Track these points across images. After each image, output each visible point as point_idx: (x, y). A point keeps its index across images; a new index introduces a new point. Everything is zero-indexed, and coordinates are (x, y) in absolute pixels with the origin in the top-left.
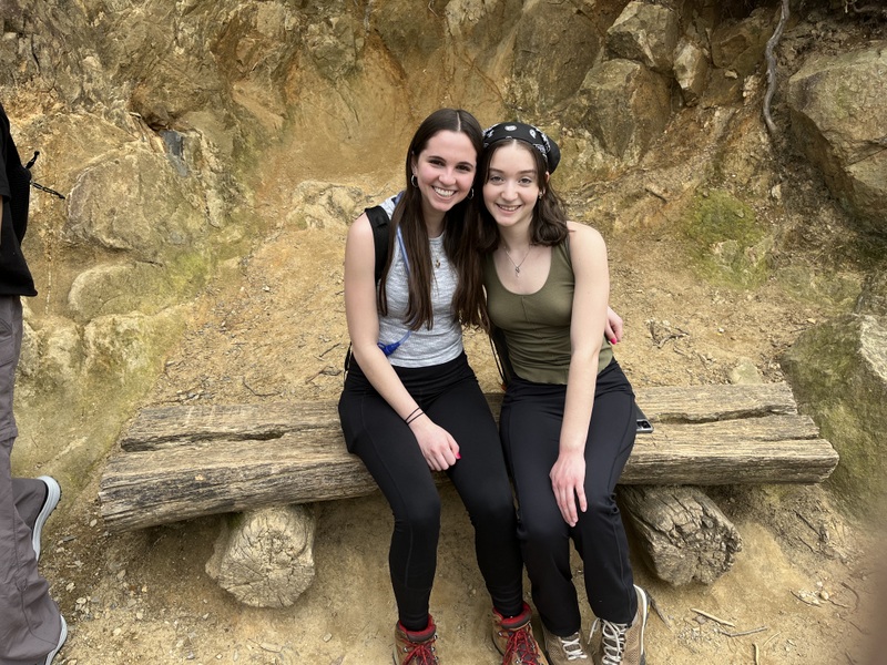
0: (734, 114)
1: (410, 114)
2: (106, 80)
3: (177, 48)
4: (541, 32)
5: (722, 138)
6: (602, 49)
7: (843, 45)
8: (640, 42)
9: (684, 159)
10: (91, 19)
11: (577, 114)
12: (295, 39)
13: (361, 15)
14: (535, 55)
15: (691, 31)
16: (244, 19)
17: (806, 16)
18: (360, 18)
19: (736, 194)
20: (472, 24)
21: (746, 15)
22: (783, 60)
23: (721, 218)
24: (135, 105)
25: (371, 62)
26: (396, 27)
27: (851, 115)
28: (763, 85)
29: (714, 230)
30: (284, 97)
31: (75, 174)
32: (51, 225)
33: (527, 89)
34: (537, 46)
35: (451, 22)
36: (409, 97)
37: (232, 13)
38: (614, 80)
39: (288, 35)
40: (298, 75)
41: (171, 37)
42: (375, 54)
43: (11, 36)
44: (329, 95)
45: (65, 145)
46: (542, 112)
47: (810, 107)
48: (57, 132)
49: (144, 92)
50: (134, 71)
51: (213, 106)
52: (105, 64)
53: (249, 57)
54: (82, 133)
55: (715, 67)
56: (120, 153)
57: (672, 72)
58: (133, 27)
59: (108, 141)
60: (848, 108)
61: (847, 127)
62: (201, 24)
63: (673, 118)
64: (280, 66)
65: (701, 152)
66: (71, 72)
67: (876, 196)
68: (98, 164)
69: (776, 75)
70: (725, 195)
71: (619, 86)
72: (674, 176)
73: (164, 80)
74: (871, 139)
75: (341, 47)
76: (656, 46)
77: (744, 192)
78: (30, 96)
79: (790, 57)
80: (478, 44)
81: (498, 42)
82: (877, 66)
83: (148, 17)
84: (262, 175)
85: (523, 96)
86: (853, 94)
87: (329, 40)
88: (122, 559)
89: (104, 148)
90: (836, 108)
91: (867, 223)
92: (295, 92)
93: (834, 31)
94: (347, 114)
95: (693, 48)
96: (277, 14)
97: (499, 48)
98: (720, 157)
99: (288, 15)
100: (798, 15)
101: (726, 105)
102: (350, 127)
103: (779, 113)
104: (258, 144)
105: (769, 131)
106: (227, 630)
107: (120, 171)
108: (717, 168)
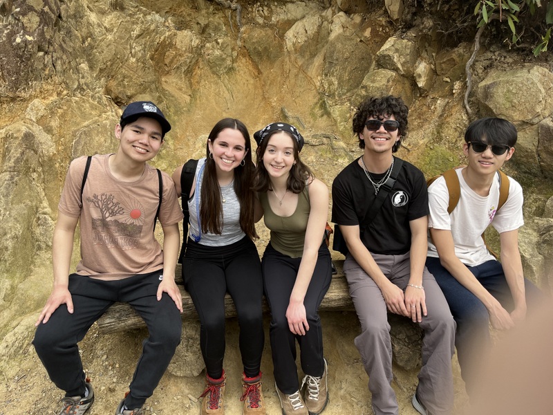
0: (448, 102)
1: (263, 95)
2: (92, 77)
3: (131, 58)
4: (339, 51)
5: (441, 116)
6: (374, 62)
7: (510, 65)
8: (395, 60)
9: (420, 127)
10: (83, 42)
11: (359, 99)
12: (198, 52)
13: (235, 38)
14: (336, 65)
15: (424, 54)
16: (169, 41)
17: (489, 48)
18: (236, 40)
19: (449, 148)
20: (300, 45)
21: (456, 46)
22: (476, 73)
23: (440, 162)
24: (108, 92)
25: (241, 65)
26: (256, 45)
27: (513, 106)
28: (464, 87)
29: (436, 168)
30: (191, 84)
31: (75, 131)
32: (62, 161)
33: (331, 84)
34: (337, 60)
35: (287, 43)
36: (263, 85)
37: (162, 38)
38: (380, 81)
39: (194, 49)
40: (199, 72)
41: (128, 52)
42: (244, 60)
43: (41, 54)
44: (217, 84)
45: (70, 115)
46: (340, 97)
47: (490, 101)
48: (65, 108)
49: (113, 84)
50: (108, 72)
51: (151, 91)
52: (91, 68)
53: (172, 62)
54: (79, 108)
55: (437, 75)
56: (100, 120)
57: (413, 77)
58: (107, 46)
59: (93, 113)
60: (511, 102)
61: (511, 112)
62: (145, 44)
63: (414, 103)
64: (189, 67)
65: (430, 123)
66: (73, 73)
67: (527, 151)
68: (88, 126)
69: (472, 81)
70: (442, 148)
71: (383, 85)
72: (414, 137)
73: (124, 77)
74: (524, 120)
75: (224, 56)
76: (404, 63)
77: (453, 147)
78: (50, 87)
79: (480, 71)
80: (303, 57)
81: (315, 55)
82: (528, 79)
83: (115, 40)
84: (178, 130)
85: (329, 87)
86: (514, 94)
87: (217, 53)
88: (104, 349)
89: (91, 116)
90: (504, 102)
91: (523, 167)
92: (197, 82)
93: (505, 57)
94: (227, 95)
95: (425, 64)
96: (188, 38)
97: (315, 59)
98: (440, 126)
99: (194, 38)
100: (485, 47)
101: (443, 97)
102: (229, 102)
103: (473, 103)
104: (176, 113)
105: (467, 113)
106: (162, 389)
107: (100, 130)
108: (438, 133)
